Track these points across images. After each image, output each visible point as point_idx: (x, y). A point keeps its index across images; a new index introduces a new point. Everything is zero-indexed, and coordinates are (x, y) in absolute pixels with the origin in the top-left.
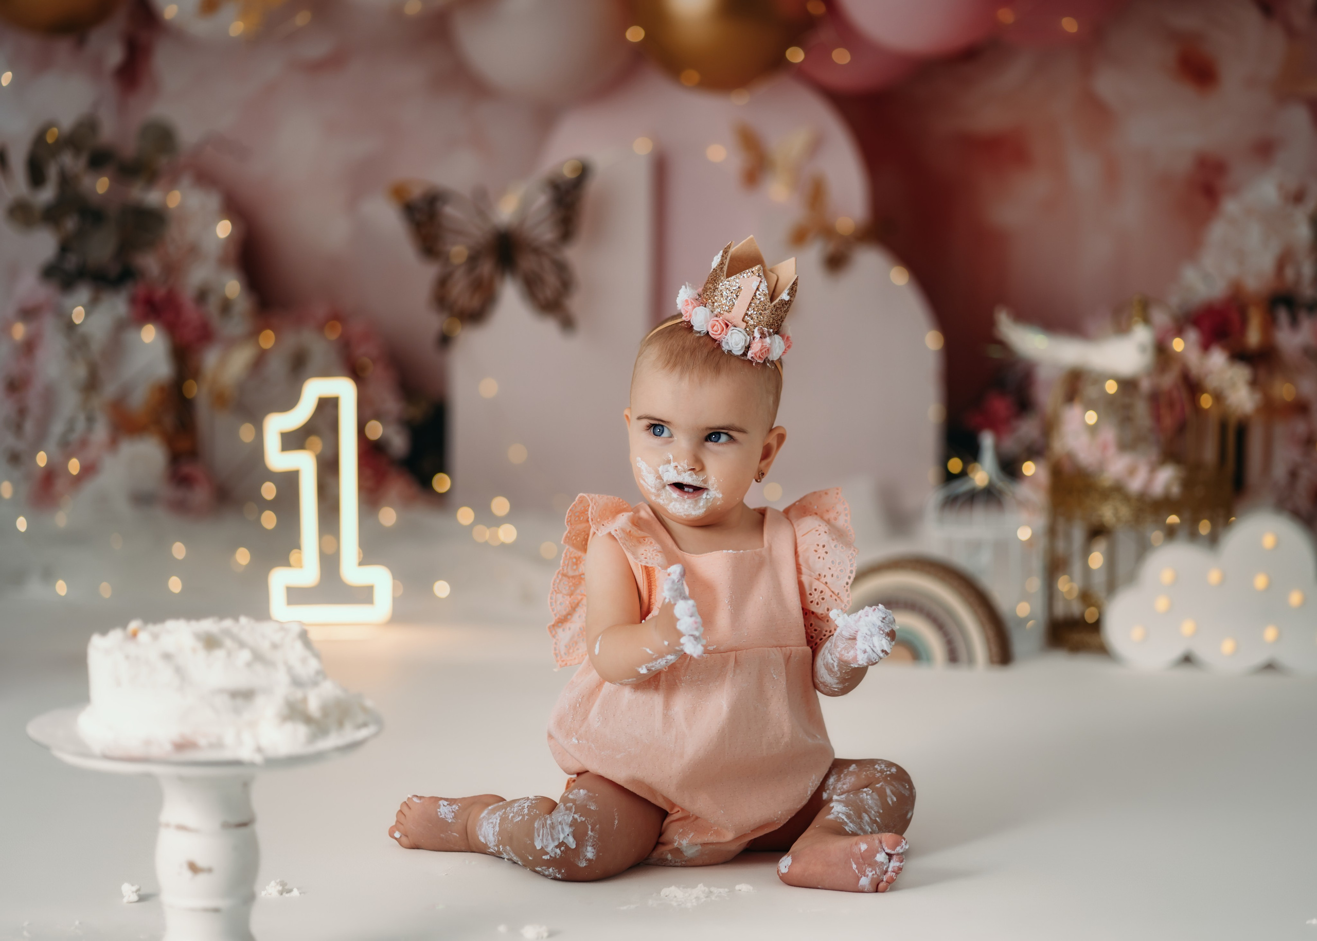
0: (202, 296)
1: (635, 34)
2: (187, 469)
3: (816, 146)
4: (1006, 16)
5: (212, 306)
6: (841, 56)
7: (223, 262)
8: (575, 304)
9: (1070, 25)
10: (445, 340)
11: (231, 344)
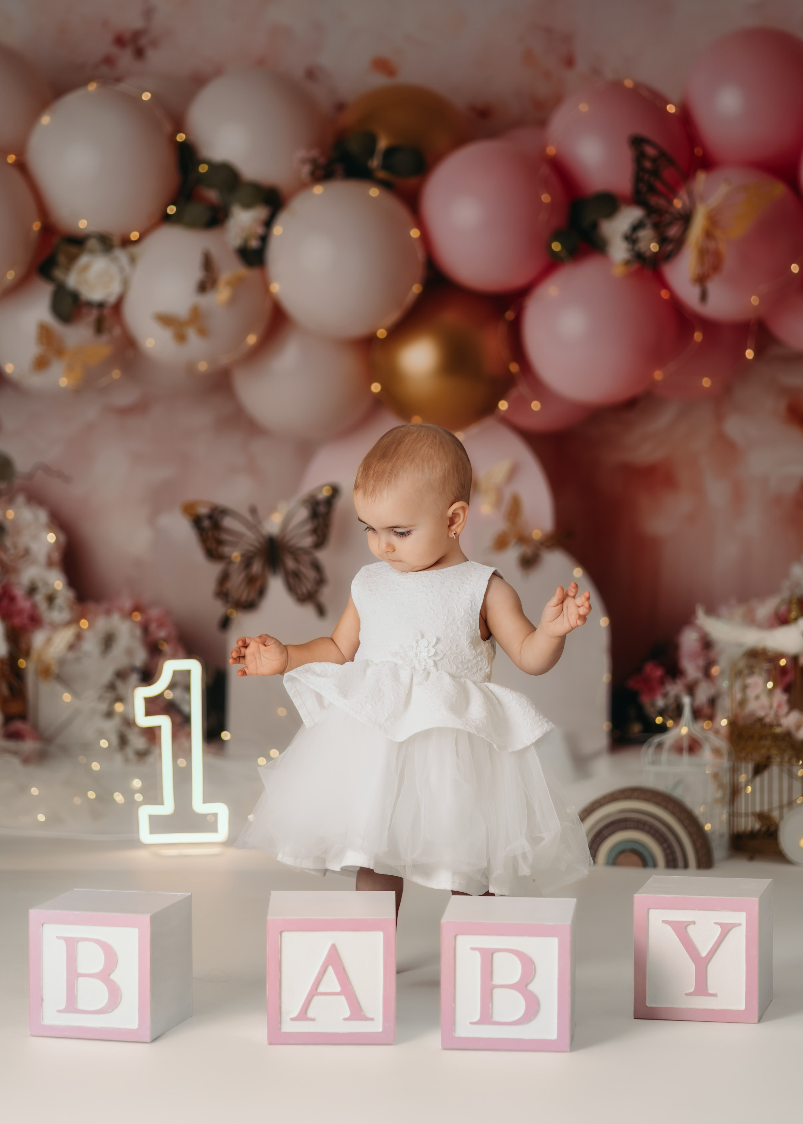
0: (32, 590)
1: (376, 388)
2: (18, 725)
3: (513, 473)
4: (658, 375)
5: (39, 598)
6: (536, 406)
7: (50, 564)
8: (326, 595)
9: (706, 382)
10: (225, 623)
11: (55, 627)
